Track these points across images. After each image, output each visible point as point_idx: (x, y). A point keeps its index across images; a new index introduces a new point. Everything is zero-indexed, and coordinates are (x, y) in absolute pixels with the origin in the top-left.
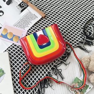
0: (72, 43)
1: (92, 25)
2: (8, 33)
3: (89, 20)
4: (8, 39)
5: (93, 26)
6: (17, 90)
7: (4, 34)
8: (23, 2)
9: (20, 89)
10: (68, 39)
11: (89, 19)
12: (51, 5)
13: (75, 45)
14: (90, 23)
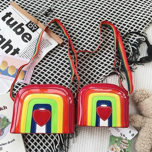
0: (102, 71)
1: (129, 42)
2: (8, 67)
3: (126, 36)
4: (9, 75)
5: (130, 44)
6: (30, 144)
7: (3, 69)
8: (31, 21)
9: (34, 142)
10: (97, 66)
11: (125, 33)
12: (69, 18)
13: (107, 73)
14: (127, 39)
